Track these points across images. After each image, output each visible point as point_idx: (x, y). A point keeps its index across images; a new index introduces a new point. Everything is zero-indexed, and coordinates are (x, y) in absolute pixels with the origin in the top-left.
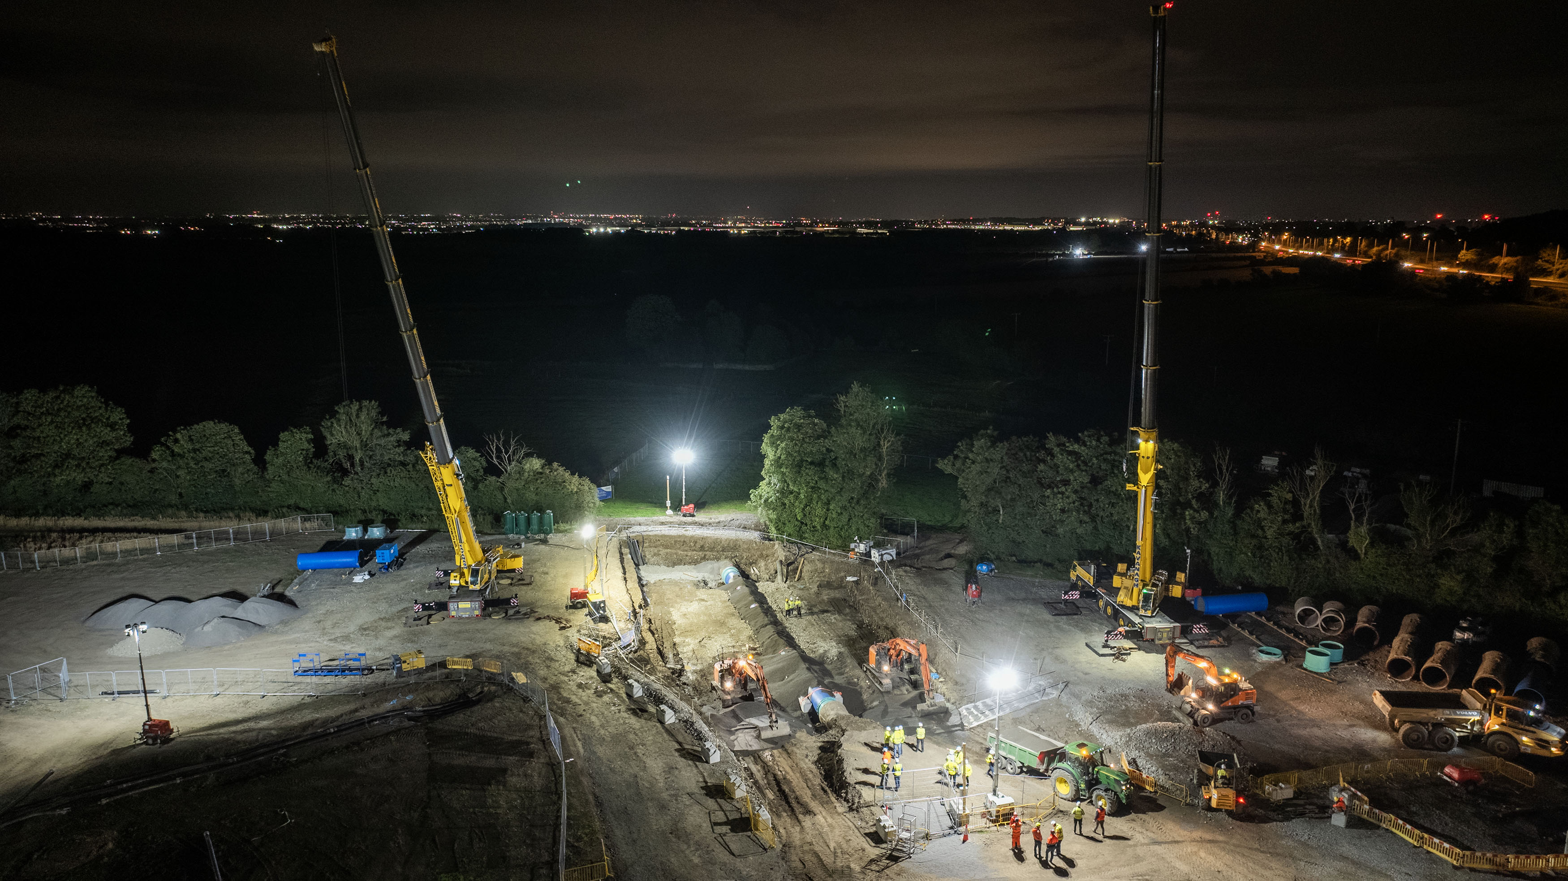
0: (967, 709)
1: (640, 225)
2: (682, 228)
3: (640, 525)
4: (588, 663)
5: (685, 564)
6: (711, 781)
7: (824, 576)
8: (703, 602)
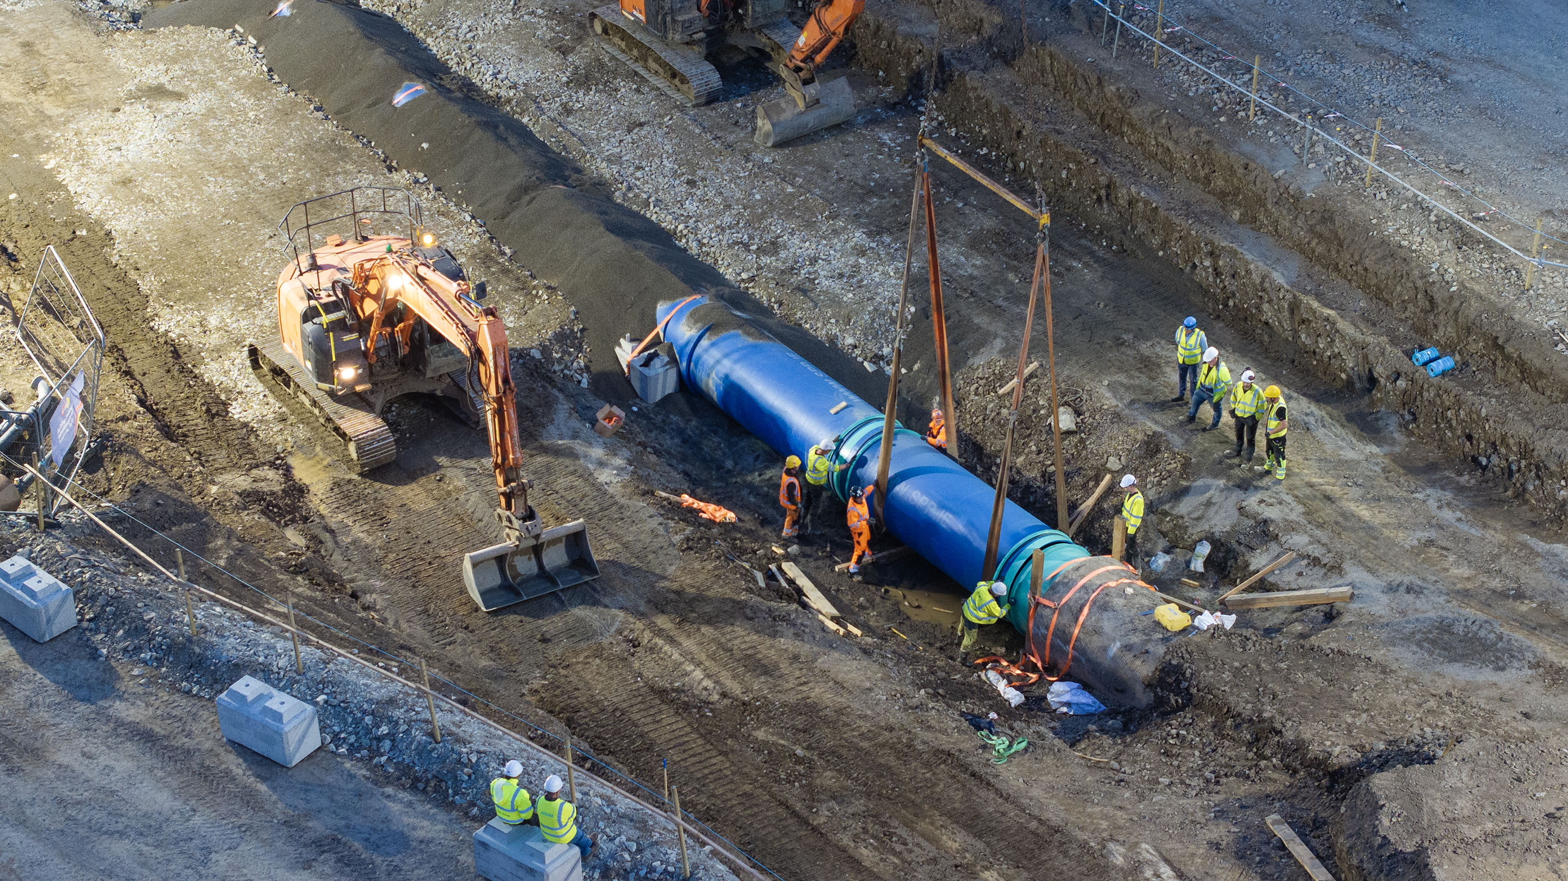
8: (170, 106)
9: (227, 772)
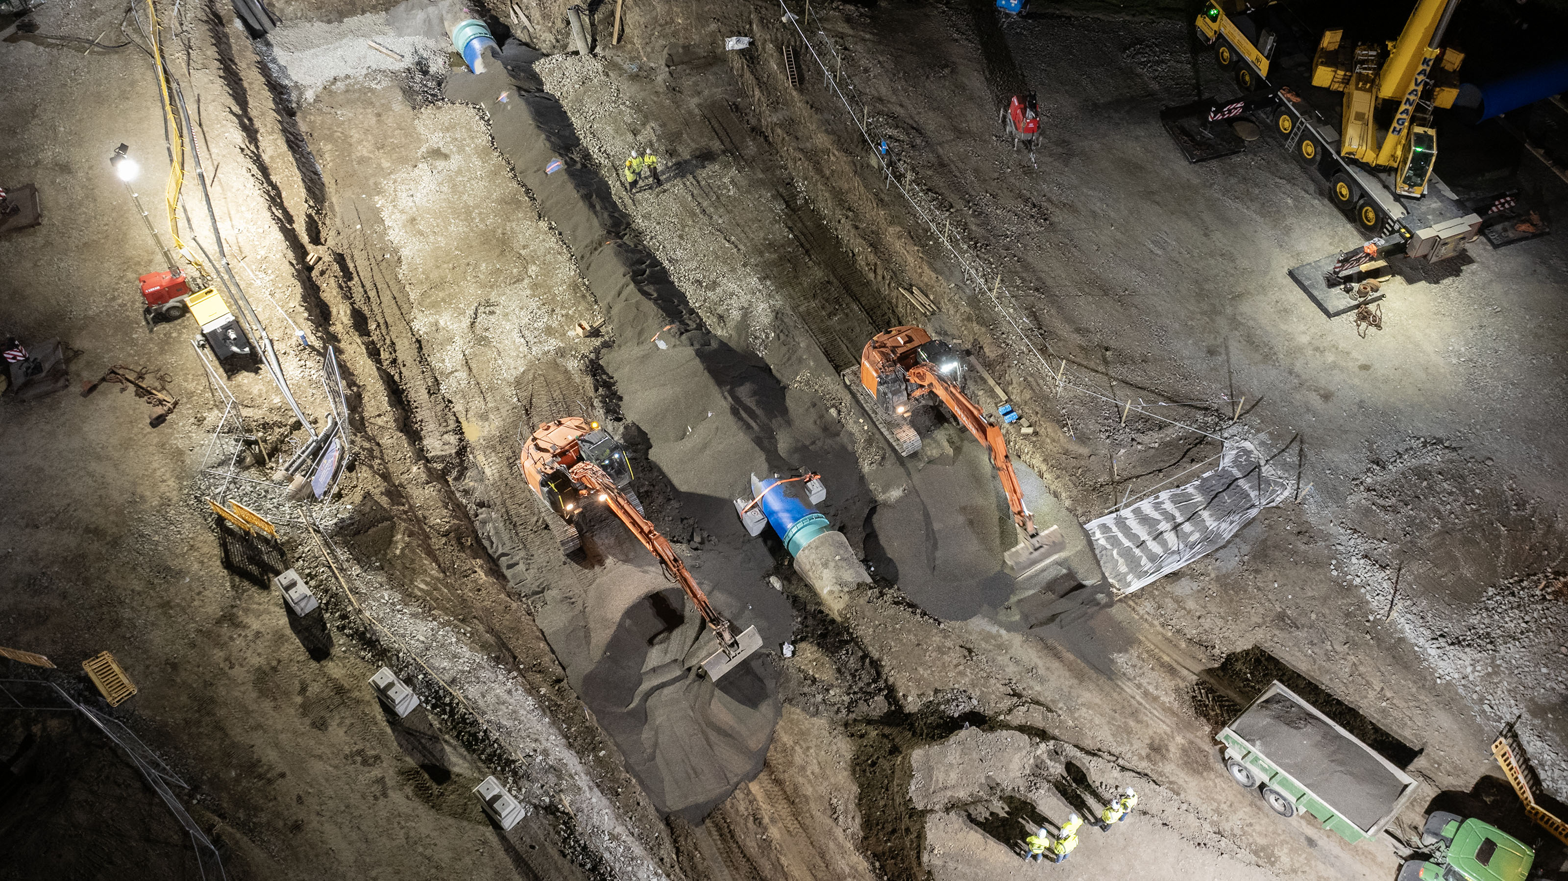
0: (1104, 528)
4: (253, 569)
5: (363, 12)
7: (675, 34)
8: (441, 164)
9: (374, 718)
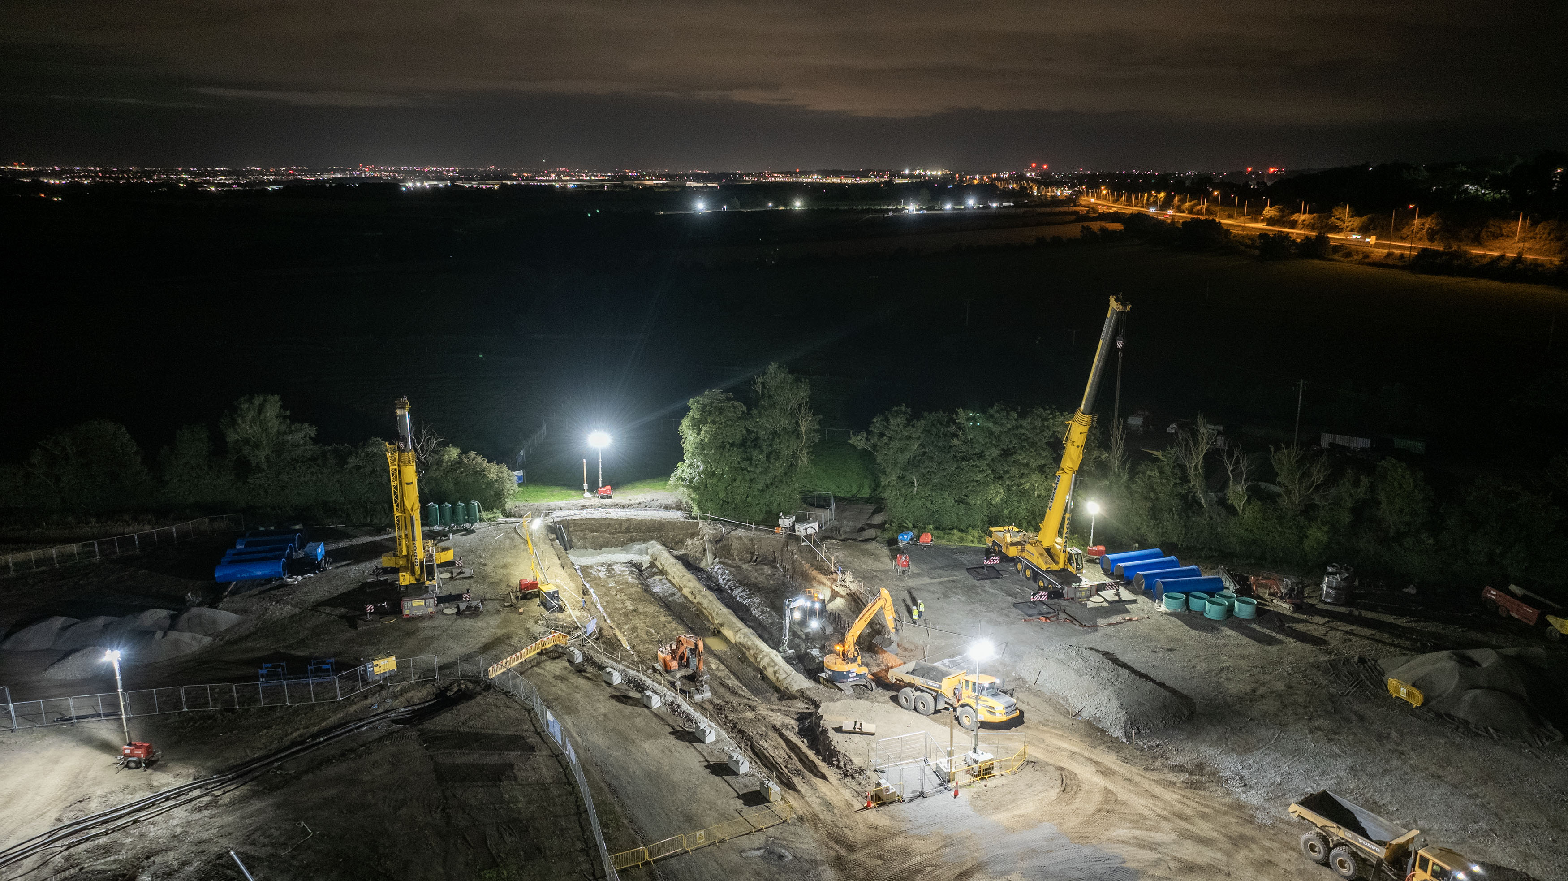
1: (459, 179)
2: (504, 182)
3: (561, 509)
5: (611, 547)
6: (712, 760)
